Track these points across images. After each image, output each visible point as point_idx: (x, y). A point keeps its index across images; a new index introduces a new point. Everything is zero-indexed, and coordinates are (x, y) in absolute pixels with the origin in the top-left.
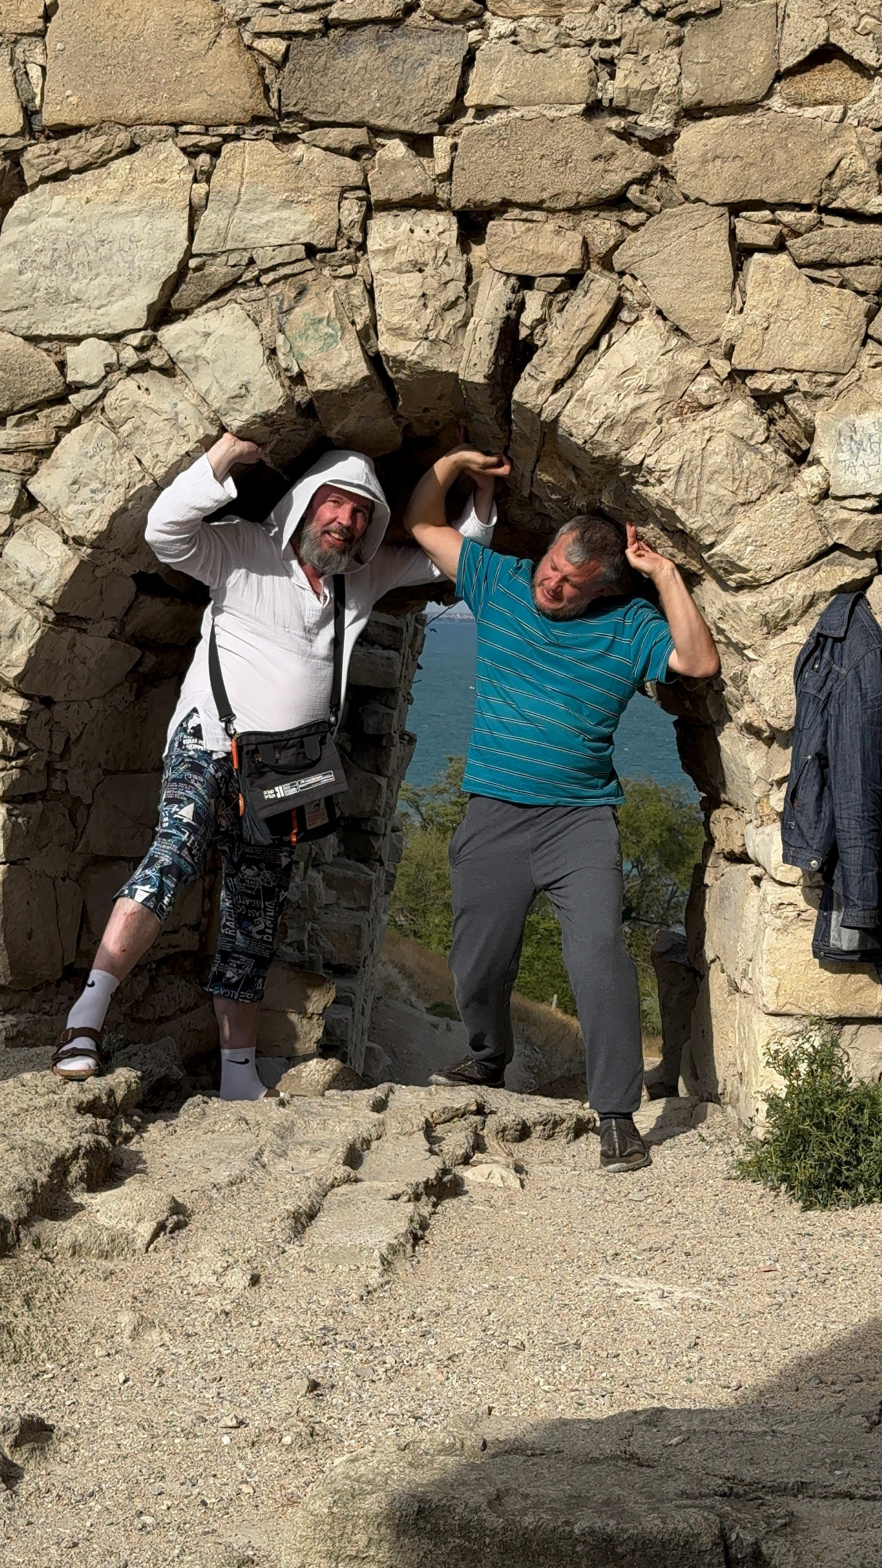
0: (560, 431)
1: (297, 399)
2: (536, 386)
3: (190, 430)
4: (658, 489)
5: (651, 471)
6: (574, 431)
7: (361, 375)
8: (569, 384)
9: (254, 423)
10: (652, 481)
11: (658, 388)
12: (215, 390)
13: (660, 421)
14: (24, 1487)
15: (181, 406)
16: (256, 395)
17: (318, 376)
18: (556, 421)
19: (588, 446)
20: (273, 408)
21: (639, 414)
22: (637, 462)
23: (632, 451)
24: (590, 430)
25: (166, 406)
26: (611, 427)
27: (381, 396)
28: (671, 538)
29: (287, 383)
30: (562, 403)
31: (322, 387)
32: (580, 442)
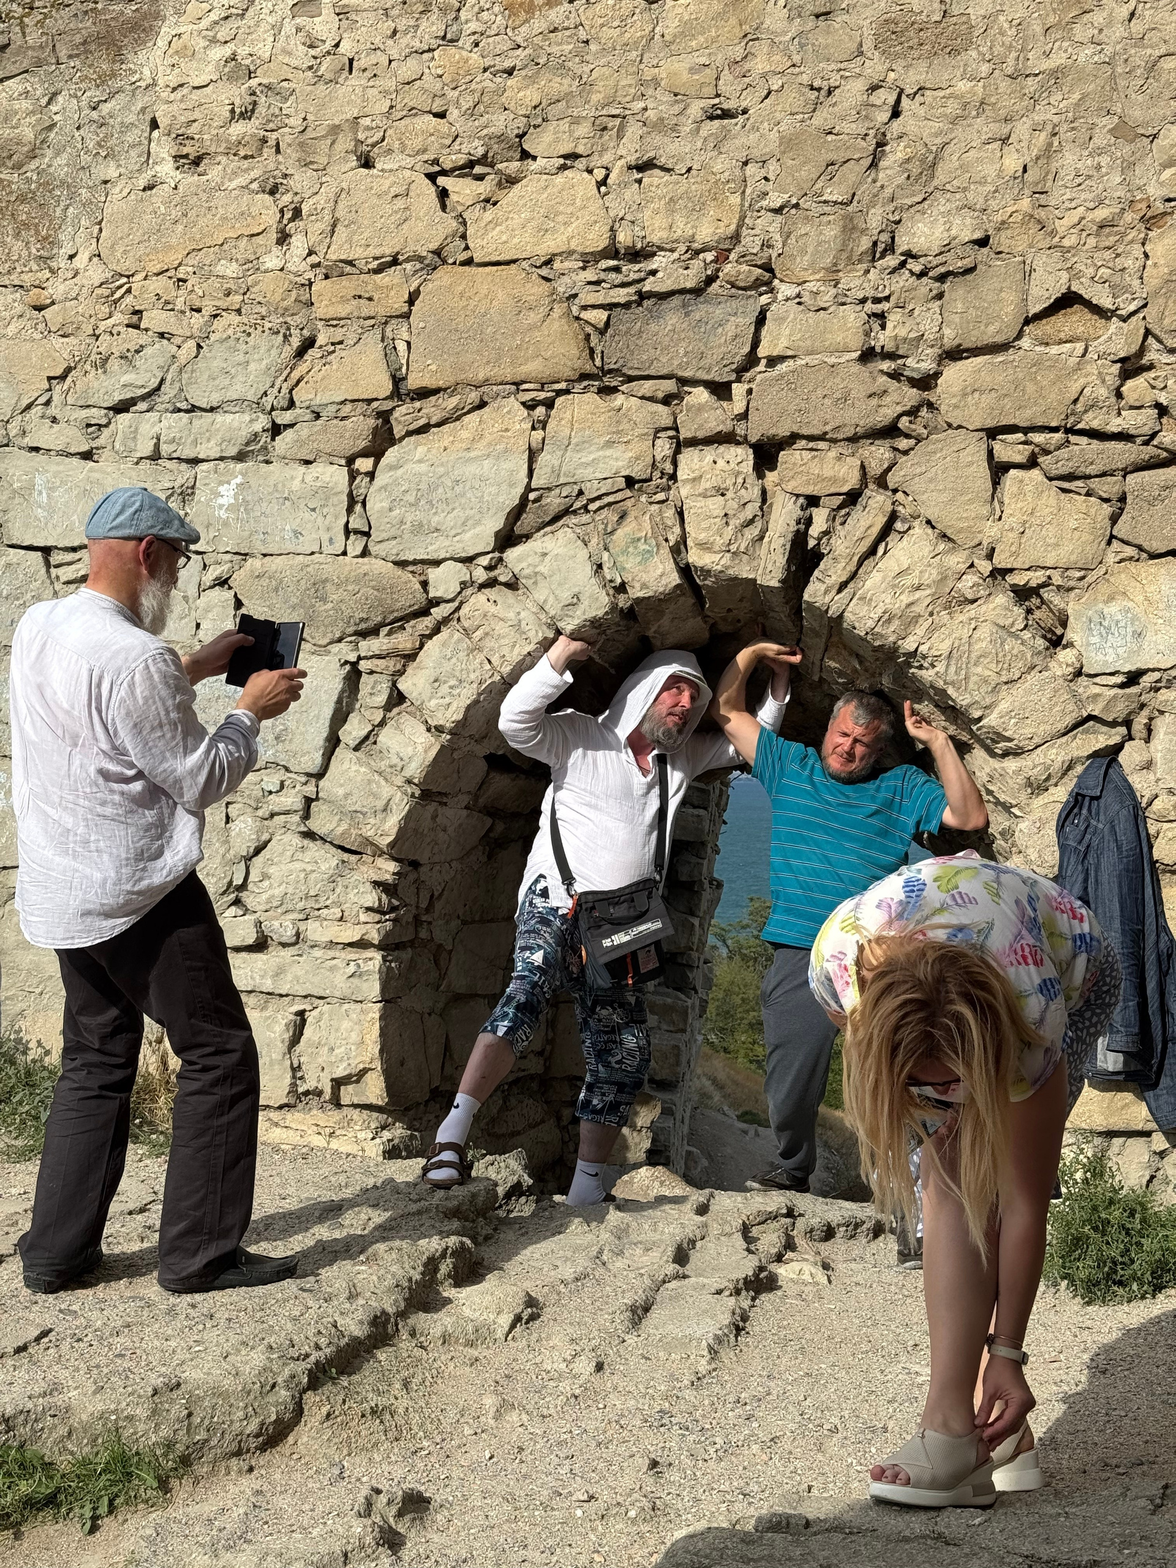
0: (845, 625)
1: (620, 605)
2: (823, 587)
3: (531, 634)
4: (932, 672)
5: (924, 657)
6: (857, 625)
7: (674, 584)
8: (851, 585)
9: (584, 626)
10: (926, 665)
11: (929, 586)
12: (551, 599)
13: (931, 614)
14: (407, 1553)
15: (523, 614)
16: (586, 603)
17: (637, 585)
18: (841, 616)
19: (869, 637)
20: (600, 613)
21: (913, 608)
22: (912, 649)
23: (907, 640)
24: (870, 623)
25: (511, 615)
26: (889, 621)
27: (691, 601)
28: (943, 714)
29: (611, 592)
30: (846, 602)
31: (640, 594)
32: (862, 634)
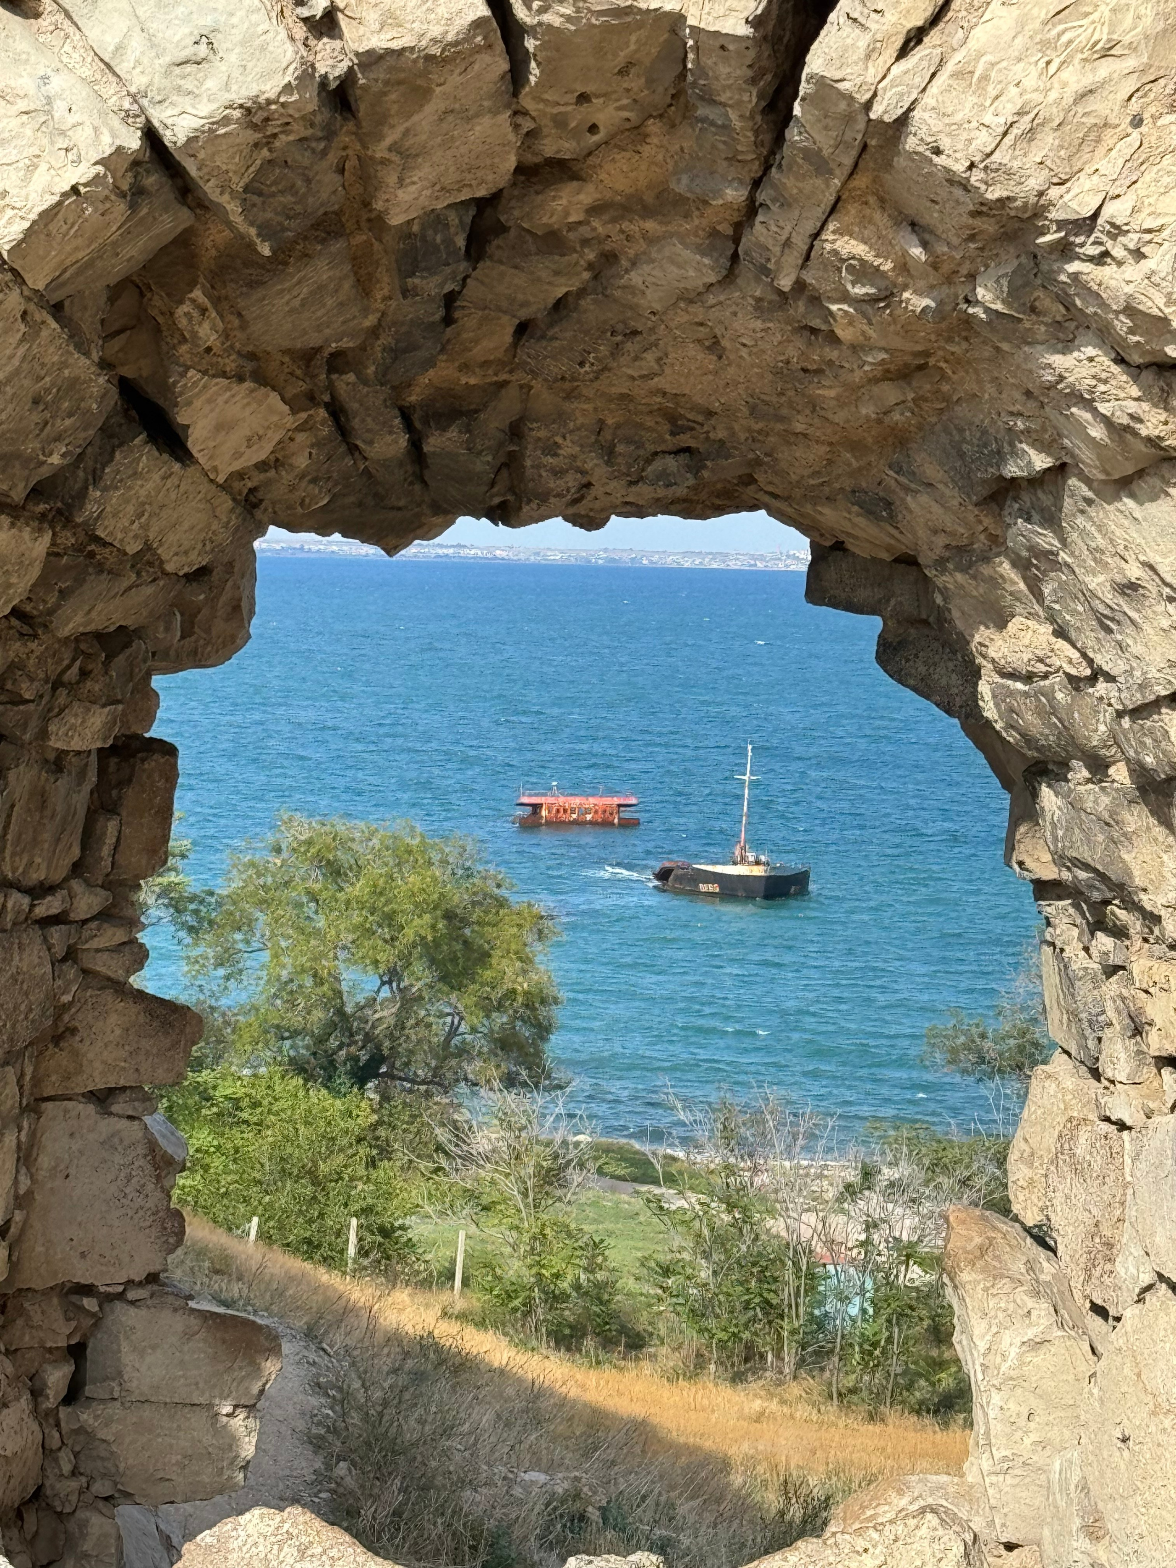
0: (911, 143)
1: (322, 69)
2: (863, 41)
3: (82, 136)
4: (1133, 271)
5: (1117, 231)
6: (945, 143)
7: (471, 17)
8: (933, 38)
9: (226, 121)
10: (1118, 252)
11: (1133, 48)
12: (136, 45)
13: (1137, 122)
15: (57, 83)
16: (233, 58)
17: (372, 17)
18: (903, 120)
19: (976, 178)
20: (270, 88)
21: (1094, 104)
22: (1087, 212)
23: (1075, 187)
24: (984, 140)
25: (25, 83)
26: (1031, 134)
27: (504, 65)
29: (300, 31)
30: (920, 80)
31: (379, 41)
32: (960, 167)
